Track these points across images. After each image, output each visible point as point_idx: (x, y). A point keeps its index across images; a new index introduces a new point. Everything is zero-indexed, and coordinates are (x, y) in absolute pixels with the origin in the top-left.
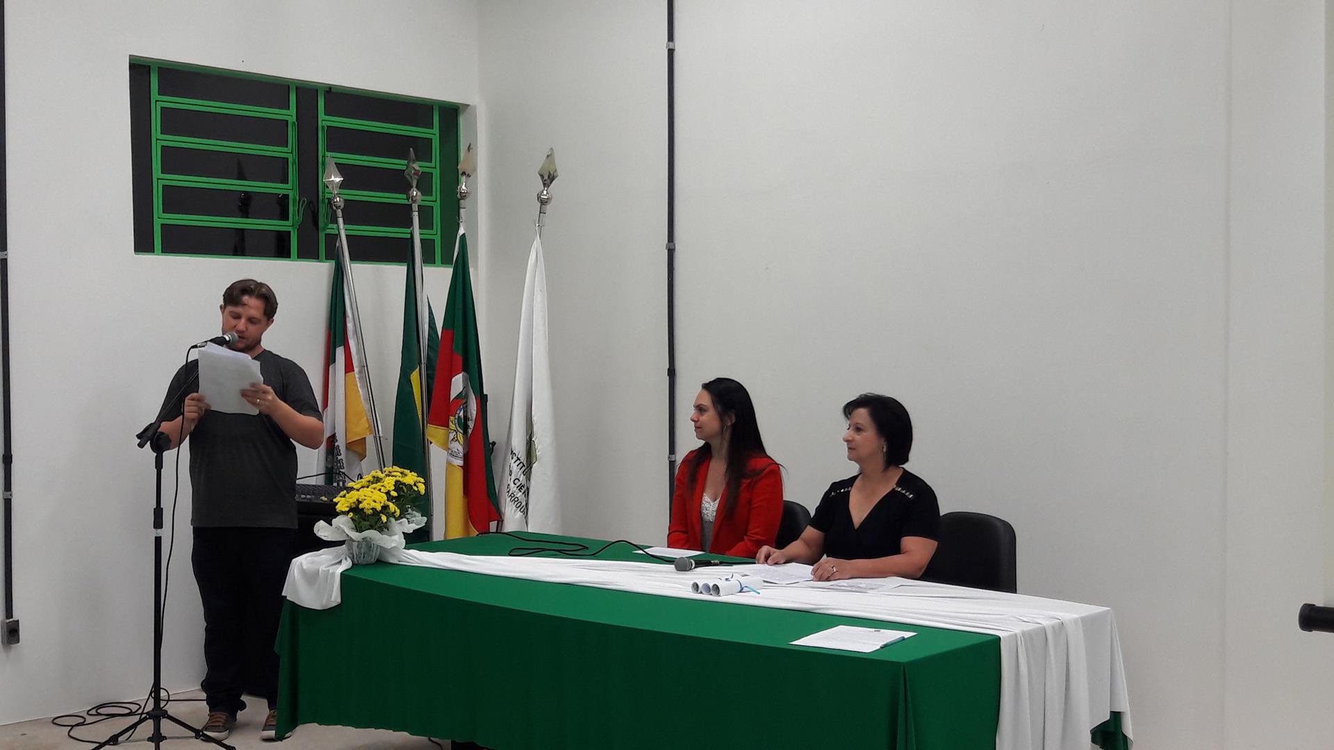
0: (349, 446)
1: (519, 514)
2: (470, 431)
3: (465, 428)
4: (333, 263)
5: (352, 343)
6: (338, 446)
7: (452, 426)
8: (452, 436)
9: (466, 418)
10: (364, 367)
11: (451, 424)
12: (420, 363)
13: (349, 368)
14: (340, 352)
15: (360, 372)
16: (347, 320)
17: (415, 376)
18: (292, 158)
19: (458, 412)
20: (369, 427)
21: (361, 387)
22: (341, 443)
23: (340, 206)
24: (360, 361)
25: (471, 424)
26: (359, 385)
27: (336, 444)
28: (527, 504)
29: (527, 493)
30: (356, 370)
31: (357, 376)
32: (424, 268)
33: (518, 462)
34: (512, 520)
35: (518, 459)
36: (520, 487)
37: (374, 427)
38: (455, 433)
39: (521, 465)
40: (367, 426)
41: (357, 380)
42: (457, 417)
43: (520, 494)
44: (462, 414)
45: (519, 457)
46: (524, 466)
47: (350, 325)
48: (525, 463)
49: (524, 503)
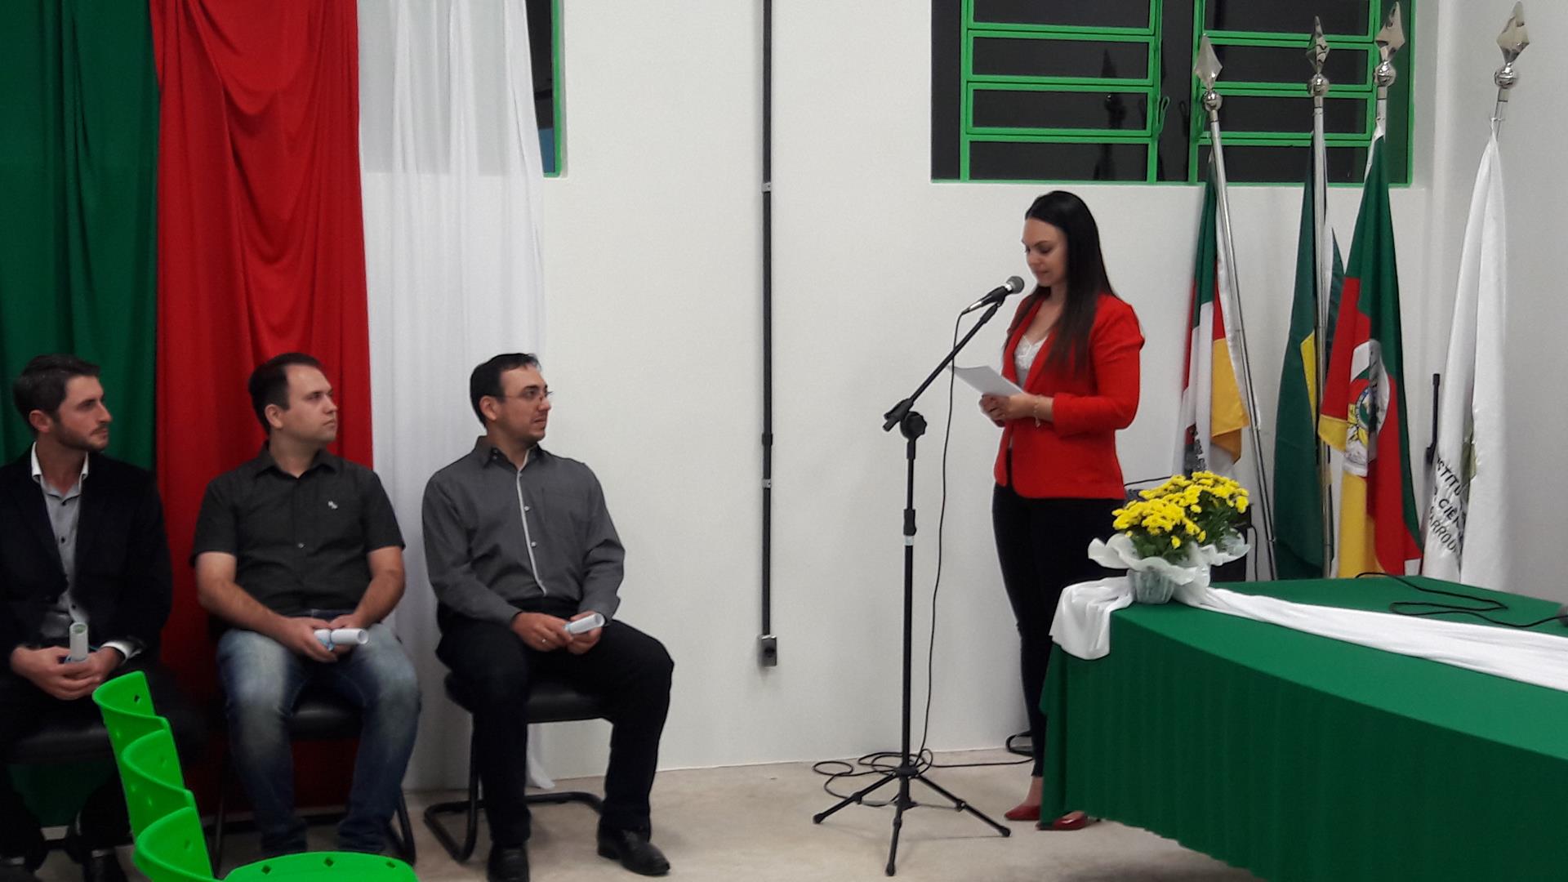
0: (1216, 442)
1: (1446, 552)
2: (1380, 427)
3: (1372, 422)
4: (1203, 185)
5: (1224, 298)
6: (1198, 441)
7: (1352, 418)
8: (1351, 432)
9: (1374, 407)
10: (1240, 331)
11: (1350, 415)
12: (1316, 328)
13: (1218, 332)
14: (1207, 310)
15: (1234, 339)
16: (1219, 266)
17: (1307, 345)
18: (1154, 43)
19: (1361, 398)
20: (1244, 415)
21: (1236, 359)
22: (1203, 437)
23: (1215, 106)
24: (1234, 324)
25: (1382, 417)
26: (1232, 356)
27: (1197, 438)
28: (1461, 538)
29: (1461, 522)
30: (1229, 335)
31: (1229, 344)
32: (1328, 189)
33: (1448, 475)
34: (1437, 562)
35: (1448, 470)
36: (1450, 513)
37: (1250, 416)
38: (1355, 428)
39: (1452, 479)
40: (1241, 414)
41: (1230, 350)
42: (1359, 405)
43: (1449, 522)
44: (1367, 401)
45: (1449, 467)
46: (1456, 481)
47: (1222, 273)
48: (1459, 477)
49: (1455, 536)
